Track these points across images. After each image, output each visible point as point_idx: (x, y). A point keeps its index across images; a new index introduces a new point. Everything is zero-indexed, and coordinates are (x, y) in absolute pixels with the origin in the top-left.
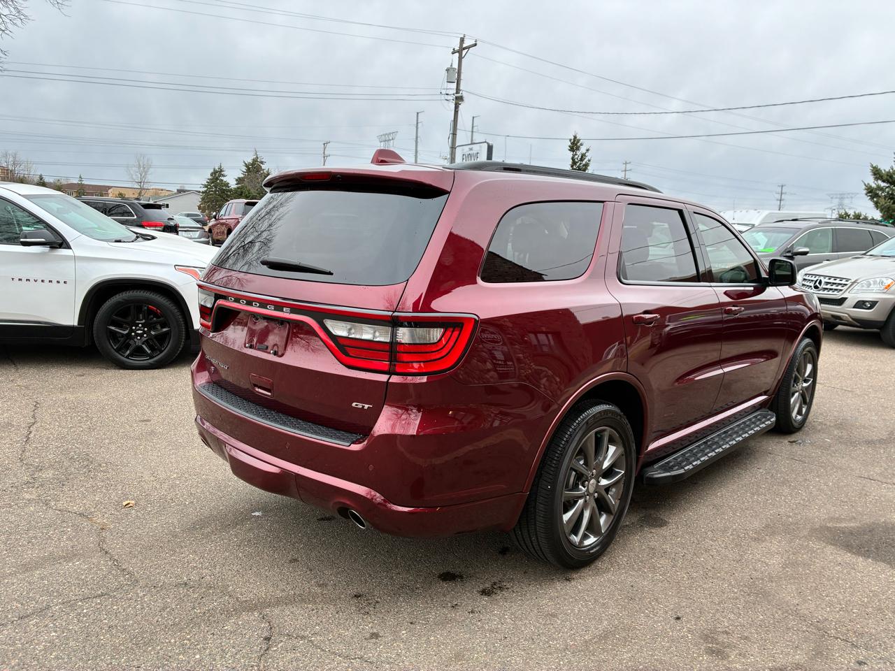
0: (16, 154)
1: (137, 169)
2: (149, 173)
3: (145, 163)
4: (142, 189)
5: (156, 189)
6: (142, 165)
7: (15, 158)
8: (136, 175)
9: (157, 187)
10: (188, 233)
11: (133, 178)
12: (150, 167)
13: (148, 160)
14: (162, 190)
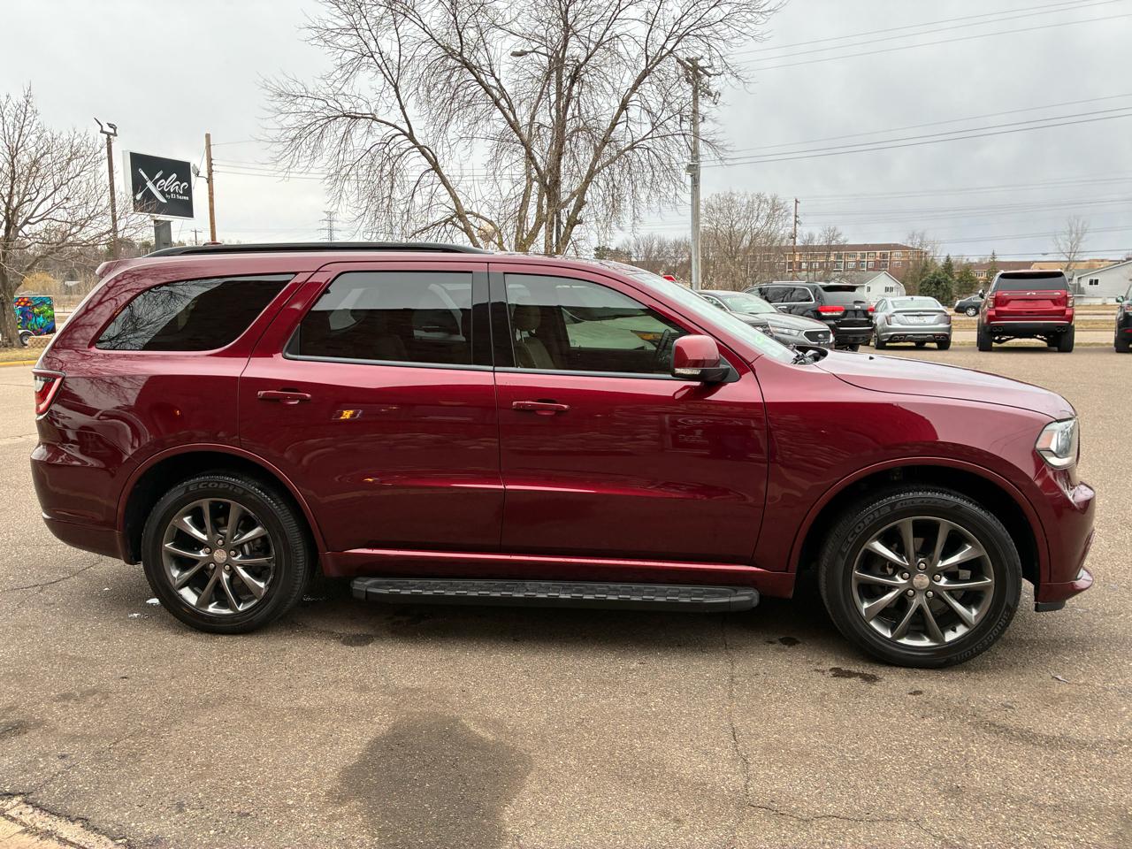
0: (923, 234)
1: (1067, 237)
2: (1084, 239)
3: (1080, 226)
4: (1070, 262)
5: (1090, 261)
6: (1074, 229)
7: (922, 238)
8: (1066, 244)
9: (1091, 258)
10: (921, 318)
11: (1059, 248)
12: (1084, 231)
13: (1084, 223)
14: (1102, 261)
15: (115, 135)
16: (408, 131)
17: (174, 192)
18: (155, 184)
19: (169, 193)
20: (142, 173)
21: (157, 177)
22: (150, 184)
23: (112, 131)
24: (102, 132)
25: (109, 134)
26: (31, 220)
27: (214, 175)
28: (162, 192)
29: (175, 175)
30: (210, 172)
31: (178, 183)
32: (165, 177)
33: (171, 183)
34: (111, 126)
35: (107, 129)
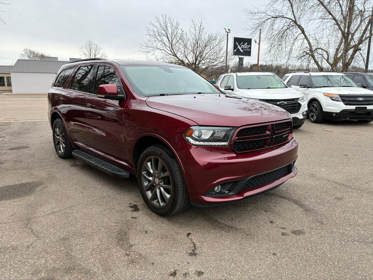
15: (230, 32)
16: (294, 20)
17: (246, 48)
18: (240, 46)
19: (244, 49)
20: (237, 43)
21: (241, 44)
22: (239, 47)
23: (229, 31)
24: (226, 32)
25: (228, 32)
26: (204, 59)
27: (261, 42)
28: (242, 49)
29: (247, 43)
30: (260, 41)
31: (247, 45)
32: (243, 44)
33: (245, 46)
34: (229, 30)
35: (228, 31)
